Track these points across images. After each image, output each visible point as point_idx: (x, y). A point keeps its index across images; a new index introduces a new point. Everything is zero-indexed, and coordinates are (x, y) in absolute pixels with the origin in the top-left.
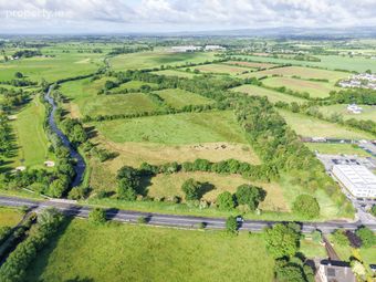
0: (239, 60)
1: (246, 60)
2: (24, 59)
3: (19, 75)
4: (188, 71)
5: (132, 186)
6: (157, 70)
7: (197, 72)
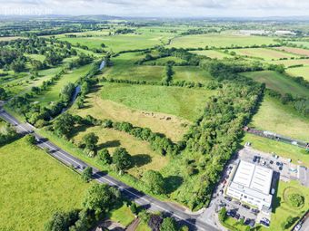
0: (295, 46)
1: (301, 46)
2: (121, 35)
3: (103, 46)
4: (226, 52)
5: (62, 128)
6: (201, 49)
7: (233, 54)
